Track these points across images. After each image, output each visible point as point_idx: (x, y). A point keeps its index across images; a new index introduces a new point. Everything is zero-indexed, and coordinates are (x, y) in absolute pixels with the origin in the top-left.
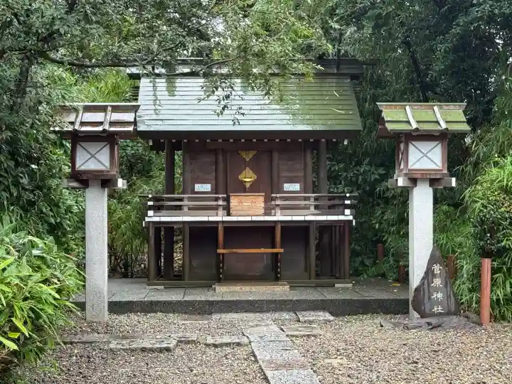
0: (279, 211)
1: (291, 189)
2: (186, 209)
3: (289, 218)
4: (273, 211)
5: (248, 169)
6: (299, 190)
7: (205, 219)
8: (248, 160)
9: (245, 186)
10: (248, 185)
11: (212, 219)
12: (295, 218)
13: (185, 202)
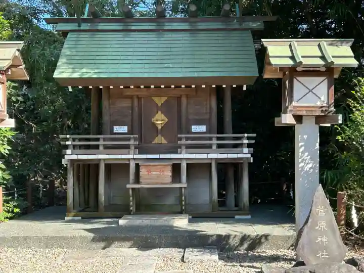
0: (185, 150)
1: (198, 131)
2: (101, 148)
3: (193, 156)
4: (179, 150)
5: (159, 113)
6: (205, 131)
7: (119, 157)
8: (160, 105)
9: (157, 128)
10: (160, 127)
11: (124, 157)
12: (199, 156)
13: (101, 142)
